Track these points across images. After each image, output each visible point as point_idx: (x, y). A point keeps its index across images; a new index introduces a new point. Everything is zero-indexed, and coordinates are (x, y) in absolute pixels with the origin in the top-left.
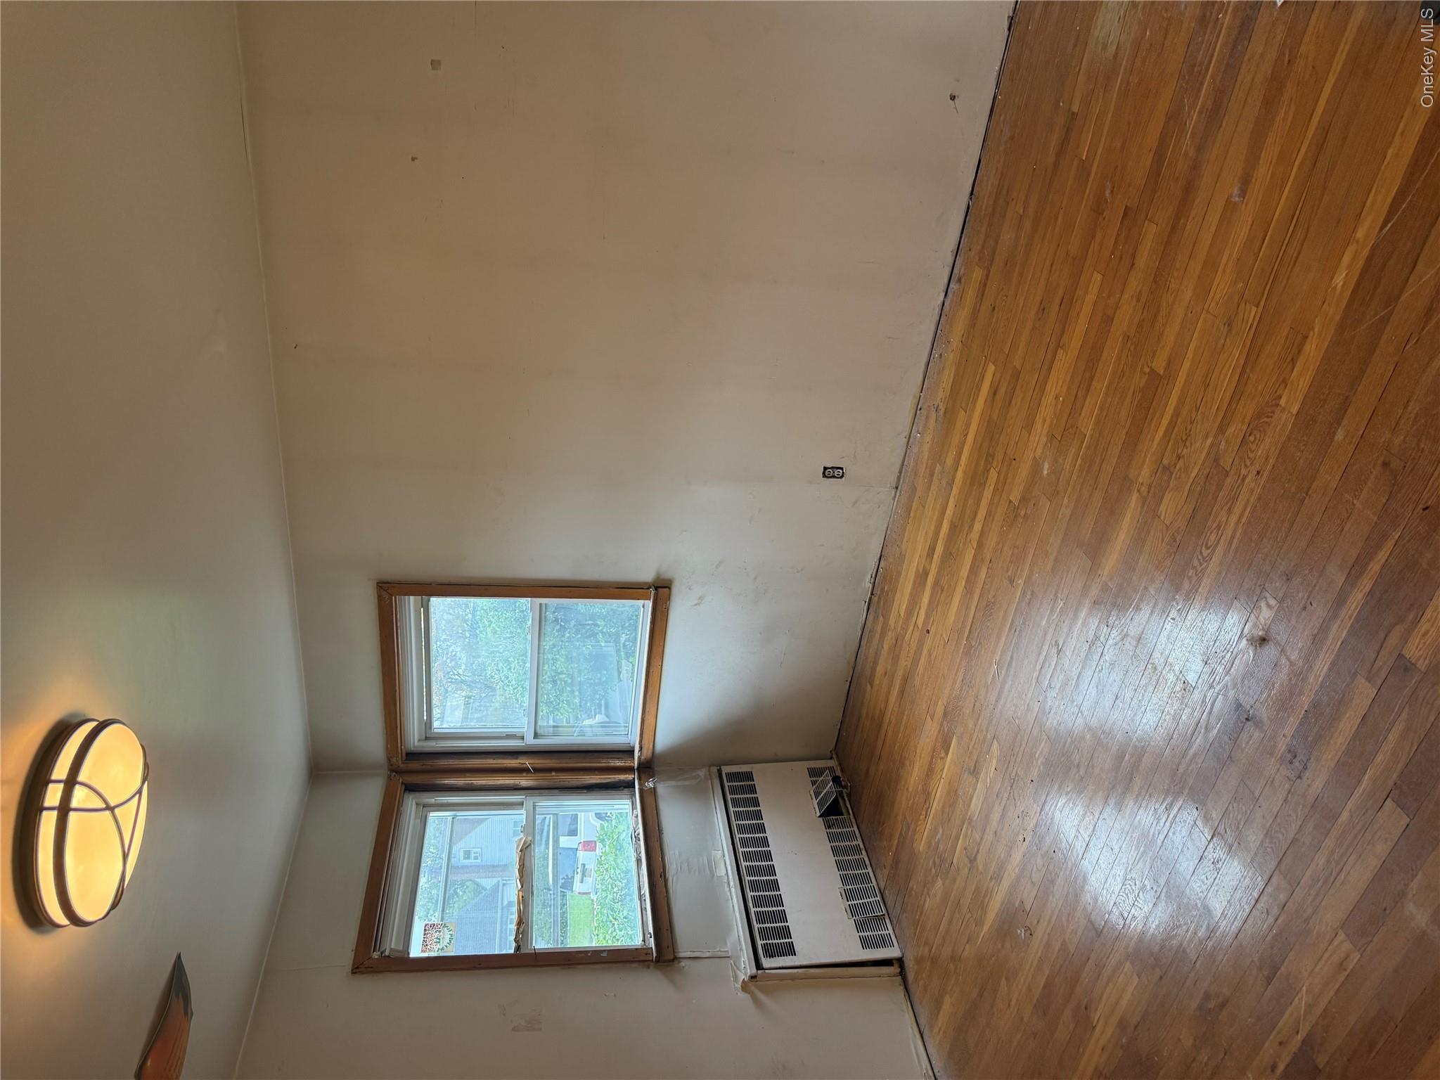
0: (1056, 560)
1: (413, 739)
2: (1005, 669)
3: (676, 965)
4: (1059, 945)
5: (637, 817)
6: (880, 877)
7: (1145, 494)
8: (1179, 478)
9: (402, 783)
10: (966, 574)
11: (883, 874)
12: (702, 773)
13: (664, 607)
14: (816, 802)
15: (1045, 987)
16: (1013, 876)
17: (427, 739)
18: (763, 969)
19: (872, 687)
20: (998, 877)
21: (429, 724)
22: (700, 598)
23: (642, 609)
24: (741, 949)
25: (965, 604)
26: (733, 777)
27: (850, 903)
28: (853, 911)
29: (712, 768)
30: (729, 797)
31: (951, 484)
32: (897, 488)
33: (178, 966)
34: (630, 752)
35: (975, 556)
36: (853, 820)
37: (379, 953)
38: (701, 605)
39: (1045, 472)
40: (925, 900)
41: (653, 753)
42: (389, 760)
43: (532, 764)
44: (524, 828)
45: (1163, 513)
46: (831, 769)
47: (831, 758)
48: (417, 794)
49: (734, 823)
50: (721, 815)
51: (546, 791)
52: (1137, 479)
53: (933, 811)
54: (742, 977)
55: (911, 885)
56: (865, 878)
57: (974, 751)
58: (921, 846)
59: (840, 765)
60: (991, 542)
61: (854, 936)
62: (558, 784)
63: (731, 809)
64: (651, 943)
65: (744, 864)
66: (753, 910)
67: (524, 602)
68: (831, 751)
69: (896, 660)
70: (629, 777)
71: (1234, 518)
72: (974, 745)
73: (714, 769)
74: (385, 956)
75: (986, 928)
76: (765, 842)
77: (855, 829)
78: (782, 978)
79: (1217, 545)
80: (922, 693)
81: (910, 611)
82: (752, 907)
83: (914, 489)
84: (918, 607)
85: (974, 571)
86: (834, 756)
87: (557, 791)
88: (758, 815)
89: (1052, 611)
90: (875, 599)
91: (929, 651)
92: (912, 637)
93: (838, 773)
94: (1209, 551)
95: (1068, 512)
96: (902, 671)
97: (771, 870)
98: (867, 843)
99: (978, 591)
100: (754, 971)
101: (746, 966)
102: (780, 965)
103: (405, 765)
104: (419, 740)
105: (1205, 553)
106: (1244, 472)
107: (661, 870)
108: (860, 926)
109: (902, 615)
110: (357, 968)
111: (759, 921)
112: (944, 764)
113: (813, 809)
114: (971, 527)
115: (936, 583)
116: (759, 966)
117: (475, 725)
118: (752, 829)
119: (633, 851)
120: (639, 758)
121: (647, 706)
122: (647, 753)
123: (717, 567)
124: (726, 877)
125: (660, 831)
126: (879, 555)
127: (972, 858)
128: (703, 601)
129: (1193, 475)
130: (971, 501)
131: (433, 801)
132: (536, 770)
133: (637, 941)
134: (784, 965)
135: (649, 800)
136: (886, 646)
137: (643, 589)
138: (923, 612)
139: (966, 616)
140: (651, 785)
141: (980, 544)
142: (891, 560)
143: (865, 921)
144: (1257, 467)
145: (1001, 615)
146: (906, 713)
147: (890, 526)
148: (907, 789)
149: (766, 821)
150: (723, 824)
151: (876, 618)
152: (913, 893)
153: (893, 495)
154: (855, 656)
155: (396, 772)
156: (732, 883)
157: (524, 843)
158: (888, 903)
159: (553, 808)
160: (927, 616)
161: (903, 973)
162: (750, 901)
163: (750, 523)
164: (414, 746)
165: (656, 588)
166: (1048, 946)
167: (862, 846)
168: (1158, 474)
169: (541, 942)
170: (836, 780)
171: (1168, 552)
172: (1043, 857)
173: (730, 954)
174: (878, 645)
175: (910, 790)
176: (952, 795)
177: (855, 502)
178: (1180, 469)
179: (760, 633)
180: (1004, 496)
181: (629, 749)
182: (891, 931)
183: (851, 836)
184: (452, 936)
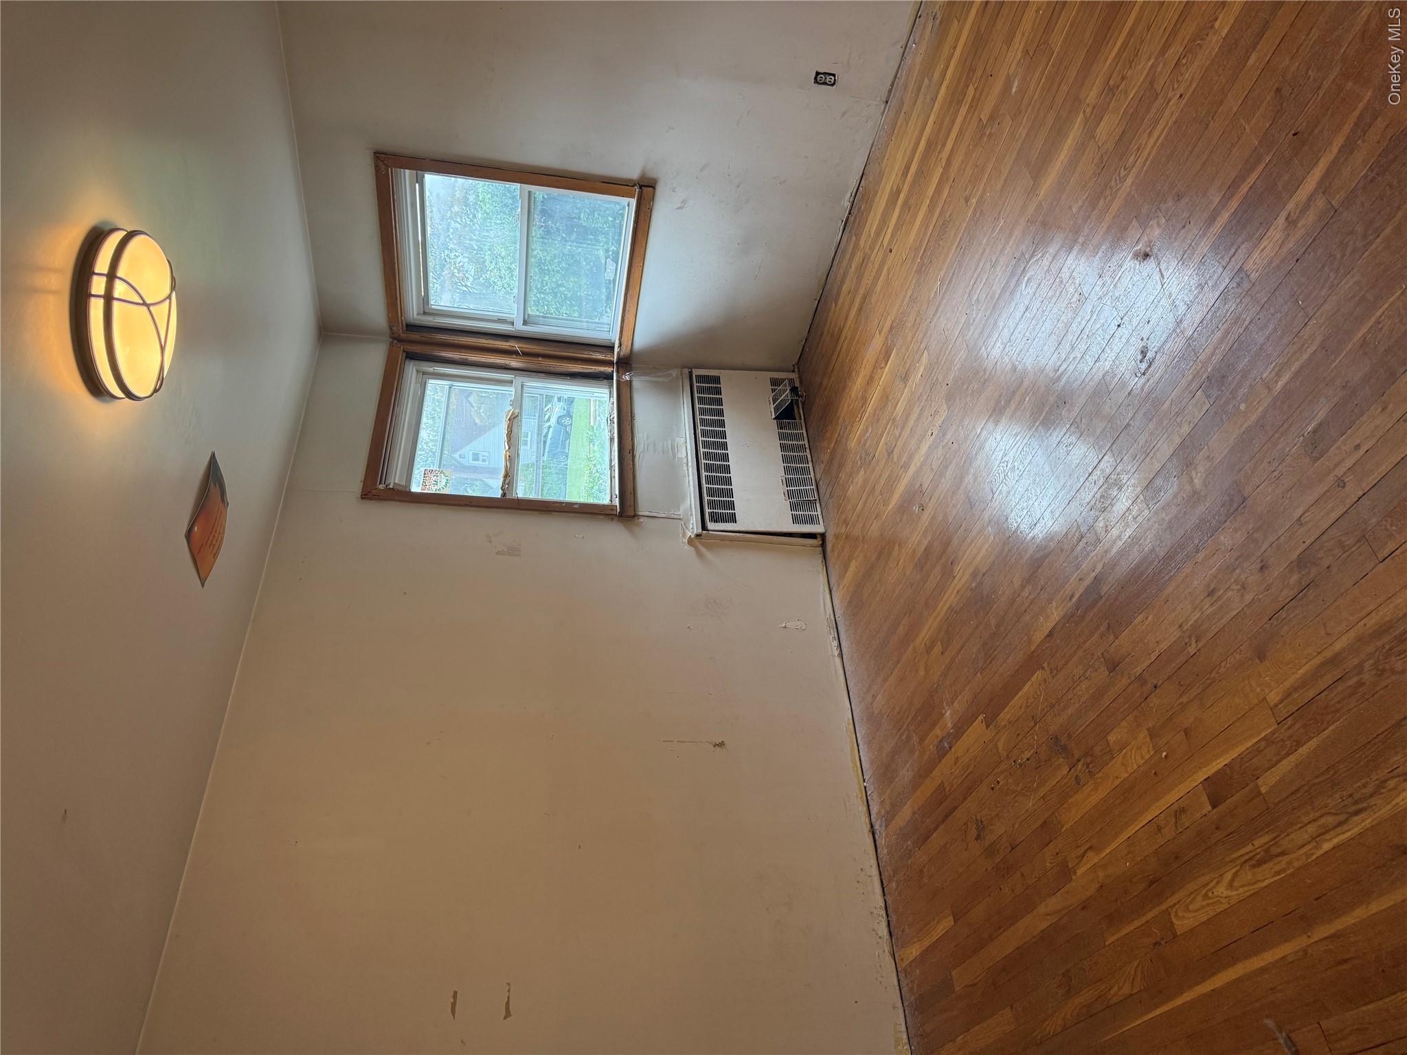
0: (1006, 180)
1: (413, 312)
2: (946, 286)
3: (636, 521)
4: (940, 518)
5: (613, 404)
6: (817, 470)
7: (1088, 116)
8: (1119, 100)
9: (403, 351)
10: (931, 194)
11: (820, 468)
12: (674, 373)
13: (648, 207)
14: (773, 406)
15: (925, 550)
16: (918, 465)
17: (425, 313)
18: (708, 530)
19: (836, 307)
20: (906, 466)
21: (426, 300)
22: (683, 202)
23: (627, 207)
24: (692, 515)
25: (926, 223)
26: (701, 379)
27: (789, 488)
28: (790, 494)
29: (684, 370)
30: (696, 395)
31: (934, 100)
32: (887, 102)
33: (213, 461)
34: (610, 348)
35: (942, 174)
36: (803, 424)
37: (385, 486)
38: (683, 209)
39: (1014, 90)
40: (849, 487)
41: (631, 350)
42: (391, 328)
43: (521, 348)
44: (513, 403)
45: (1099, 135)
46: (791, 381)
47: (793, 371)
48: (417, 362)
49: (698, 417)
50: (687, 407)
51: (534, 374)
52: (1085, 101)
53: (867, 414)
54: (689, 534)
55: (840, 475)
56: (805, 471)
57: (908, 360)
58: (852, 444)
59: (800, 378)
60: (956, 164)
61: (788, 514)
62: (545, 369)
63: (697, 406)
64: (617, 502)
65: (702, 450)
66: (705, 486)
67: (516, 187)
68: (793, 365)
69: (860, 277)
70: (608, 369)
71: (1152, 141)
72: (909, 355)
73: (686, 371)
74: (390, 489)
75: (891, 506)
76: (723, 435)
77: (804, 431)
78: (723, 539)
79: (1133, 167)
80: (876, 310)
81: (878, 233)
82: (704, 483)
83: (902, 103)
84: (886, 226)
85: (938, 191)
86: (796, 370)
87: (543, 375)
88: (721, 413)
89: (993, 231)
90: (852, 219)
91: (888, 270)
92: (876, 257)
93: (797, 384)
94: (1125, 172)
95: (1025, 132)
96: (863, 289)
97: (725, 457)
98: (811, 444)
99: (938, 211)
100: (700, 530)
101: (694, 526)
102: (722, 529)
103: (405, 335)
104: (418, 314)
105: (1123, 173)
106: (1170, 94)
107: (631, 448)
108: (793, 507)
109: (872, 236)
110: (366, 495)
111: (709, 495)
112: (883, 373)
113: (770, 411)
114: (944, 145)
115: (905, 203)
116: (704, 527)
117: (470, 306)
118: (712, 423)
119: (607, 431)
120: (618, 353)
121: (627, 305)
122: (625, 350)
123: (701, 171)
124: (686, 459)
125: (632, 417)
126: (861, 173)
127: (890, 451)
128: (686, 206)
129: (1131, 96)
130: (947, 120)
131: (431, 370)
132: (525, 354)
133: (606, 501)
134: (726, 529)
135: (625, 390)
136: (853, 266)
137: (628, 186)
138: (890, 231)
139: (925, 234)
140: (628, 378)
141: (949, 161)
142: (871, 179)
143: (799, 504)
144: (1181, 90)
145: (953, 234)
146: (860, 329)
147: (875, 143)
148: (850, 396)
149: (727, 418)
150: (688, 418)
151: (850, 238)
152: (841, 482)
153: (882, 110)
154: (826, 275)
155: (398, 341)
156: (690, 464)
157: (513, 414)
158: (821, 491)
159: (537, 387)
160: (893, 236)
161: (823, 545)
162: (704, 478)
163: (738, 125)
164: (413, 319)
165: (641, 187)
166: (934, 518)
167: (807, 446)
168: (1103, 96)
169: (522, 491)
170: (794, 390)
171: (1094, 173)
172: (943, 447)
173: (681, 517)
174: (847, 265)
175: (852, 396)
176: (885, 398)
177: (844, 113)
178: (1121, 91)
179: (739, 244)
180: (976, 114)
181: (610, 345)
182: (819, 513)
183: (798, 437)
184: (447, 480)
